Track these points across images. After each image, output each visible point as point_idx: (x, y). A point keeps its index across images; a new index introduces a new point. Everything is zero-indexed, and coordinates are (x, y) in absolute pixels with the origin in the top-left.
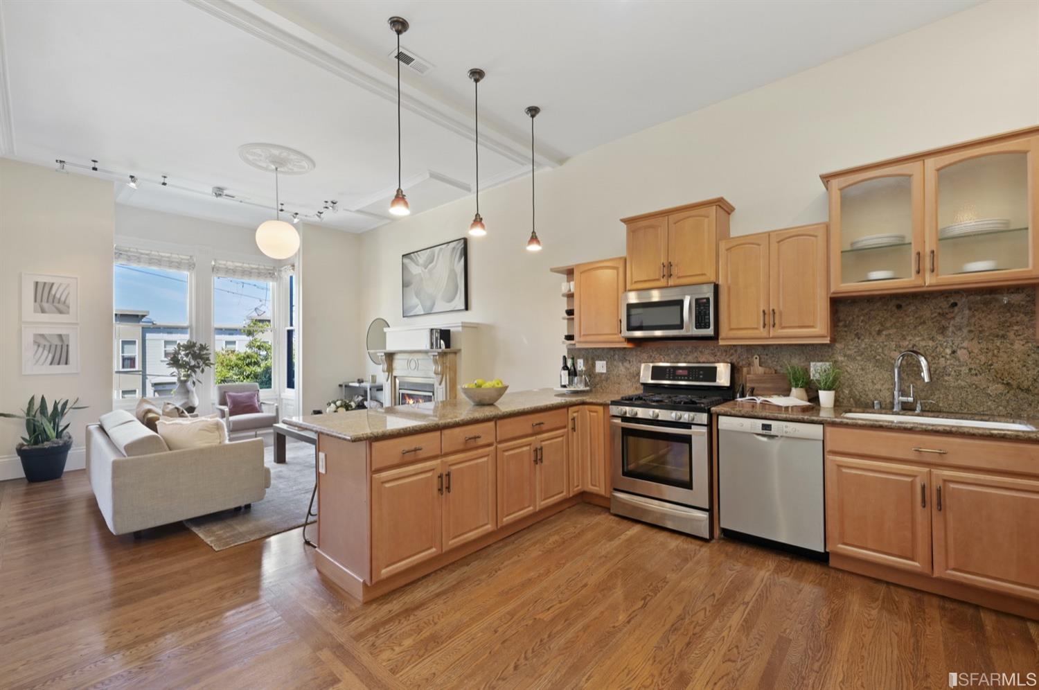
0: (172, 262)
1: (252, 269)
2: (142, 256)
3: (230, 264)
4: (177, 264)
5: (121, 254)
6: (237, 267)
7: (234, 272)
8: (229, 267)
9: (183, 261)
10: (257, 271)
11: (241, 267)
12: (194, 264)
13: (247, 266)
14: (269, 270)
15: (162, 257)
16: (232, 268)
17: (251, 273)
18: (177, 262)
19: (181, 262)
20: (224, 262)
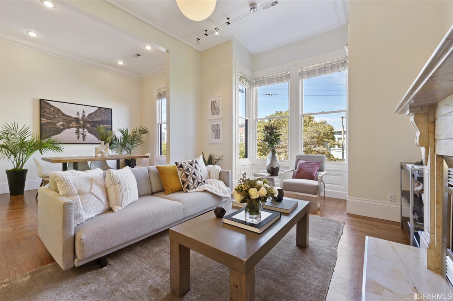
0: (278, 77)
1: (327, 64)
2: (265, 79)
3: (311, 67)
4: (280, 78)
5: (257, 81)
6: (315, 67)
7: (314, 72)
8: (310, 69)
9: (282, 75)
10: (330, 65)
11: (318, 66)
12: (289, 75)
13: (324, 63)
14: (339, 61)
15: (273, 76)
16: (312, 69)
17: (325, 68)
18: (280, 77)
19: (282, 76)
20: (306, 67)
